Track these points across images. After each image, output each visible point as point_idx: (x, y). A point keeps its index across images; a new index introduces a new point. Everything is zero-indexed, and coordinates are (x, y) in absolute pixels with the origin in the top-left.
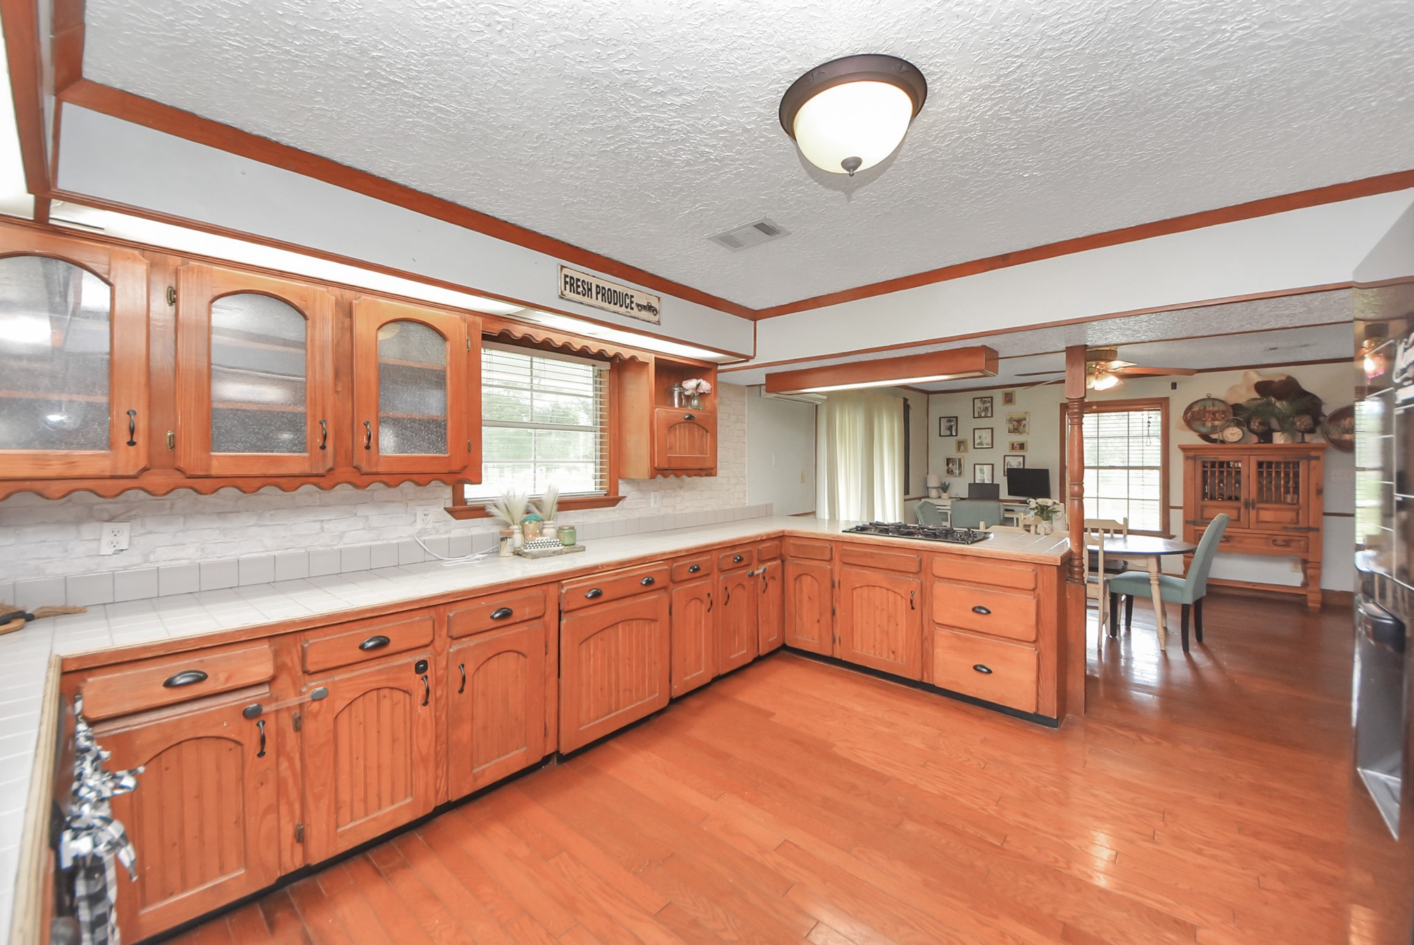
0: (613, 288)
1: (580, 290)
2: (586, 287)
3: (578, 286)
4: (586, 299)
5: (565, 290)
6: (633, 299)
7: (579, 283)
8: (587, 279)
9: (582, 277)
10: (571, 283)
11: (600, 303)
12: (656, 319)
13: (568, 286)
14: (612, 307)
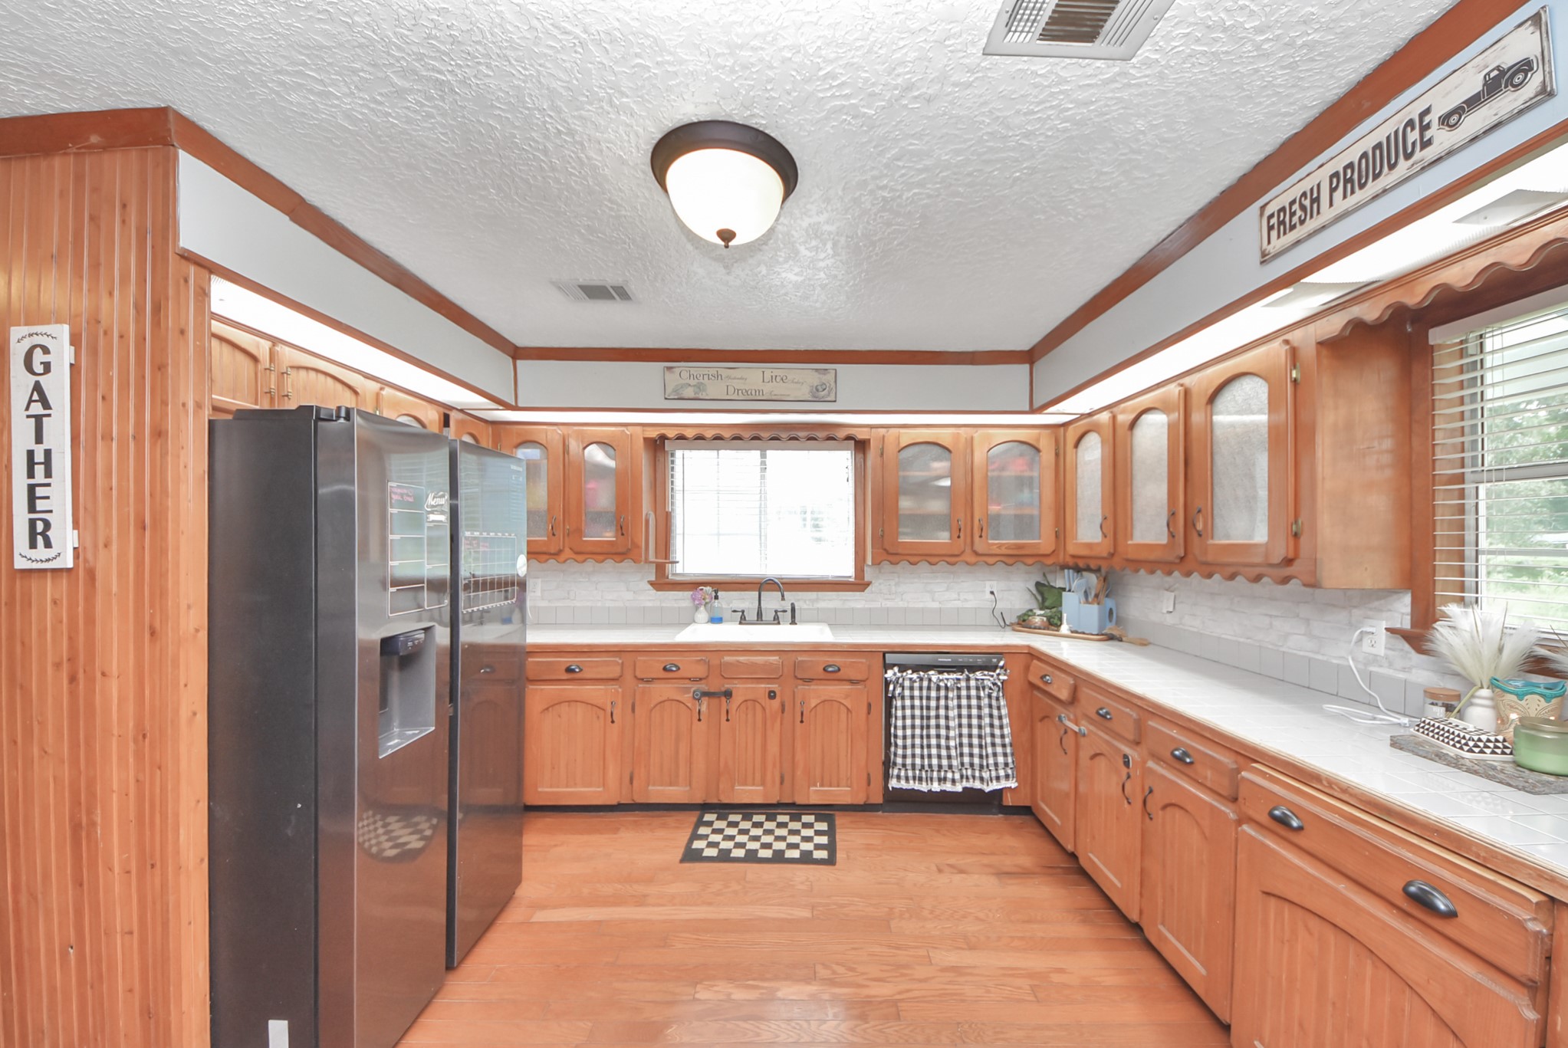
0: (1368, 144)
1: (1295, 219)
2: (1307, 203)
3: (1293, 214)
4: (1311, 225)
5: (1269, 242)
6: (1426, 120)
7: (1296, 207)
8: (1306, 186)
9: (1296, 193)
10: (1282, 222)
11: (1341, 204)
12: (1535, 81)
13: (1274, 233)
14: (1372, 188)
